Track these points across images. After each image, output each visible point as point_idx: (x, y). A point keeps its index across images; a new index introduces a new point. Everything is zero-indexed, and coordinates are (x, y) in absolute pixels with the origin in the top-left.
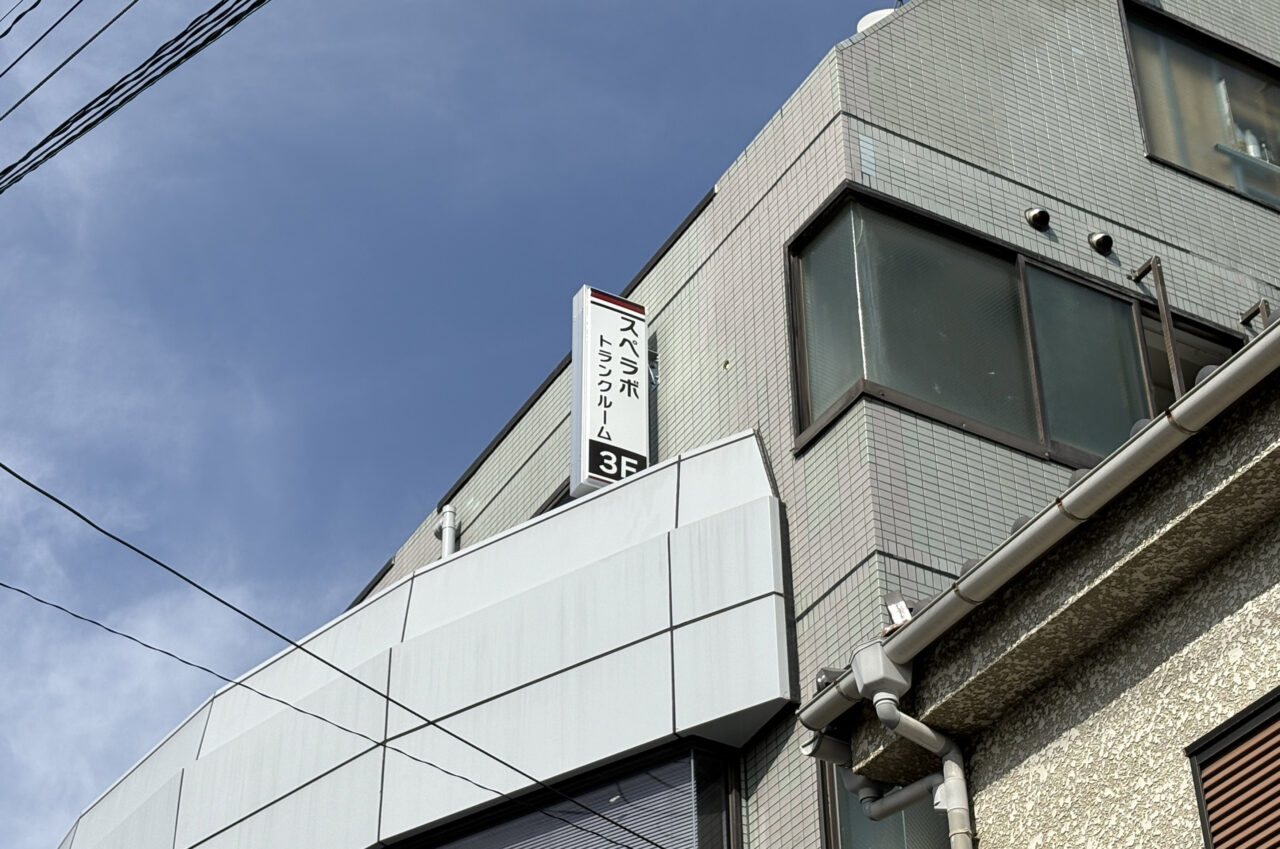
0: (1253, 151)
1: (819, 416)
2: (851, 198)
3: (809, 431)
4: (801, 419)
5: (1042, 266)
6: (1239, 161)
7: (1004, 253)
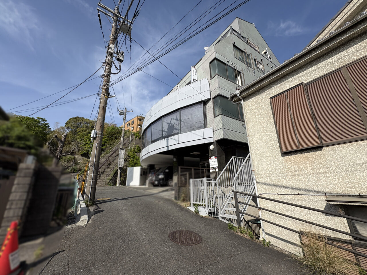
0: (241, 57)
1: (212, 76)
2: (215, 59)
3: (211, 78)
4: (211, 77)
5: (228, 65)
6: (240, 58)
7: (225, 64)
